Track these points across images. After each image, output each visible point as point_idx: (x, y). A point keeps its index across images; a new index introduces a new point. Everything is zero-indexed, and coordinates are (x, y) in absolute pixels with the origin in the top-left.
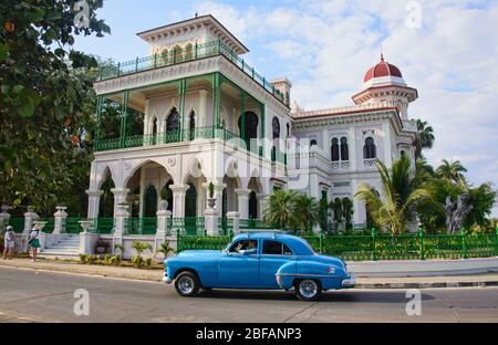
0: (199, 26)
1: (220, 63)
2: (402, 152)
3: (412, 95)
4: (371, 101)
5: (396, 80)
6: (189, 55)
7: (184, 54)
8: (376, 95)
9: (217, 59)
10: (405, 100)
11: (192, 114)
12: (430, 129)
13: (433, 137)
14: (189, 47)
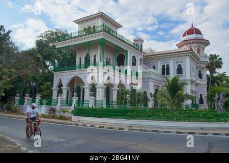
0: (98, 17)
1: (103, 34)
2: (200, 71)
3: (207, 43)
4: (185, 47)
5: (198, 36)
6: (94, 30)
7: (92, 30)
8: (187, 44)
9: (102, 33)
10: (202, 46)
11: (95, 56)
12: (220, 59)
13: (222, 63)
14: (94, 27)
